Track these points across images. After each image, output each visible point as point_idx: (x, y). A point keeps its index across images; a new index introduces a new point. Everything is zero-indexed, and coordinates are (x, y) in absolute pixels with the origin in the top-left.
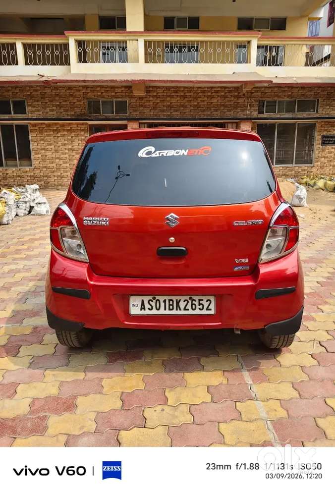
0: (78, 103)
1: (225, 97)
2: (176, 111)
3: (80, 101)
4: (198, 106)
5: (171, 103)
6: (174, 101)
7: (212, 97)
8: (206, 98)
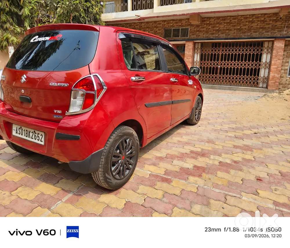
0: (159, 31)
1: (263, 21)
2: (223, 33)
3: (160, 30)
4: (240, 30)
5: (219, 28)
6: (222, 26)
7: (252, 22)
8: (247, 23)
